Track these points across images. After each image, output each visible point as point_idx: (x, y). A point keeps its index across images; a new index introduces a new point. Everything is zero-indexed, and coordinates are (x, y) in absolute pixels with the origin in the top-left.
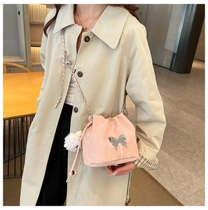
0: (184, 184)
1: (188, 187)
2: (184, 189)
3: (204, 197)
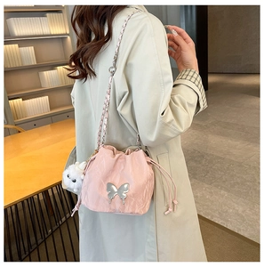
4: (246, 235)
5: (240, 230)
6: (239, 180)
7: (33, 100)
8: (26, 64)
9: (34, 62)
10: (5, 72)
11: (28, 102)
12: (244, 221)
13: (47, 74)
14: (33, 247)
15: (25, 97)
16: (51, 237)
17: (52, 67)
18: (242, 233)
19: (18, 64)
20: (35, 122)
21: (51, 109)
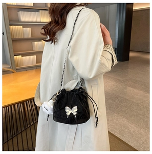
0: (142, 139)
1: (146, 141)
2: (143, 143)
5: (129, 141)
6: (135, 114)
8: (26, 37)
9: (30, 36)
11: (24, 58)
12: (133, 137)
13: (37, 44)
15: (23, 55)
18: (130, 144)
19: (21, 37)
21: (37, 63)
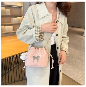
0: (76, 74)
1: (78, 75)
2: (77, 76)
3: (84, 78)
4: (71, 78)
5: (69, 76)
7: (8, 27)
8: (7, 14)
9: (10, 14)
10: (2, 16)
12: (71, 73)
13: (14, 19)
14: (4, 74)
15: (5, 25)
16: (8, 73)
17: (16, 16)
19: (4, 14)
20: (8, 34)
21: (14, 30)
